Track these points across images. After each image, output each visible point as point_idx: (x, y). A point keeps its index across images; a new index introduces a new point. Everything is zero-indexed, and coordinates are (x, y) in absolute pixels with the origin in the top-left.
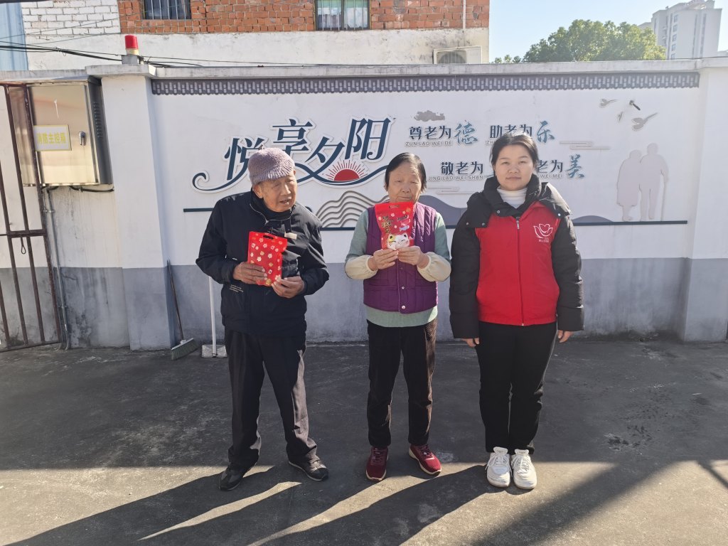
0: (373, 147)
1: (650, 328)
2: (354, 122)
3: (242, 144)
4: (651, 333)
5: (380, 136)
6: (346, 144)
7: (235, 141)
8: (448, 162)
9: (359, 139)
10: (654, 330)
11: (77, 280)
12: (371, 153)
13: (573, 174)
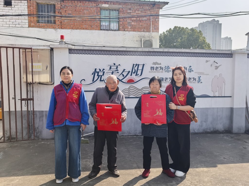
0: (139, 72)
1: (223, 129)
2: (134, 65)
3: (98, 70)
4: (223, 131)
5: (141, 69)
6: (131, 71)
7: (96, 69)
8: (162, 77)
9: (135, 70)
10: (224, 130)
11: (36, 115)
12: (139, 74)
13: (199, 82)
